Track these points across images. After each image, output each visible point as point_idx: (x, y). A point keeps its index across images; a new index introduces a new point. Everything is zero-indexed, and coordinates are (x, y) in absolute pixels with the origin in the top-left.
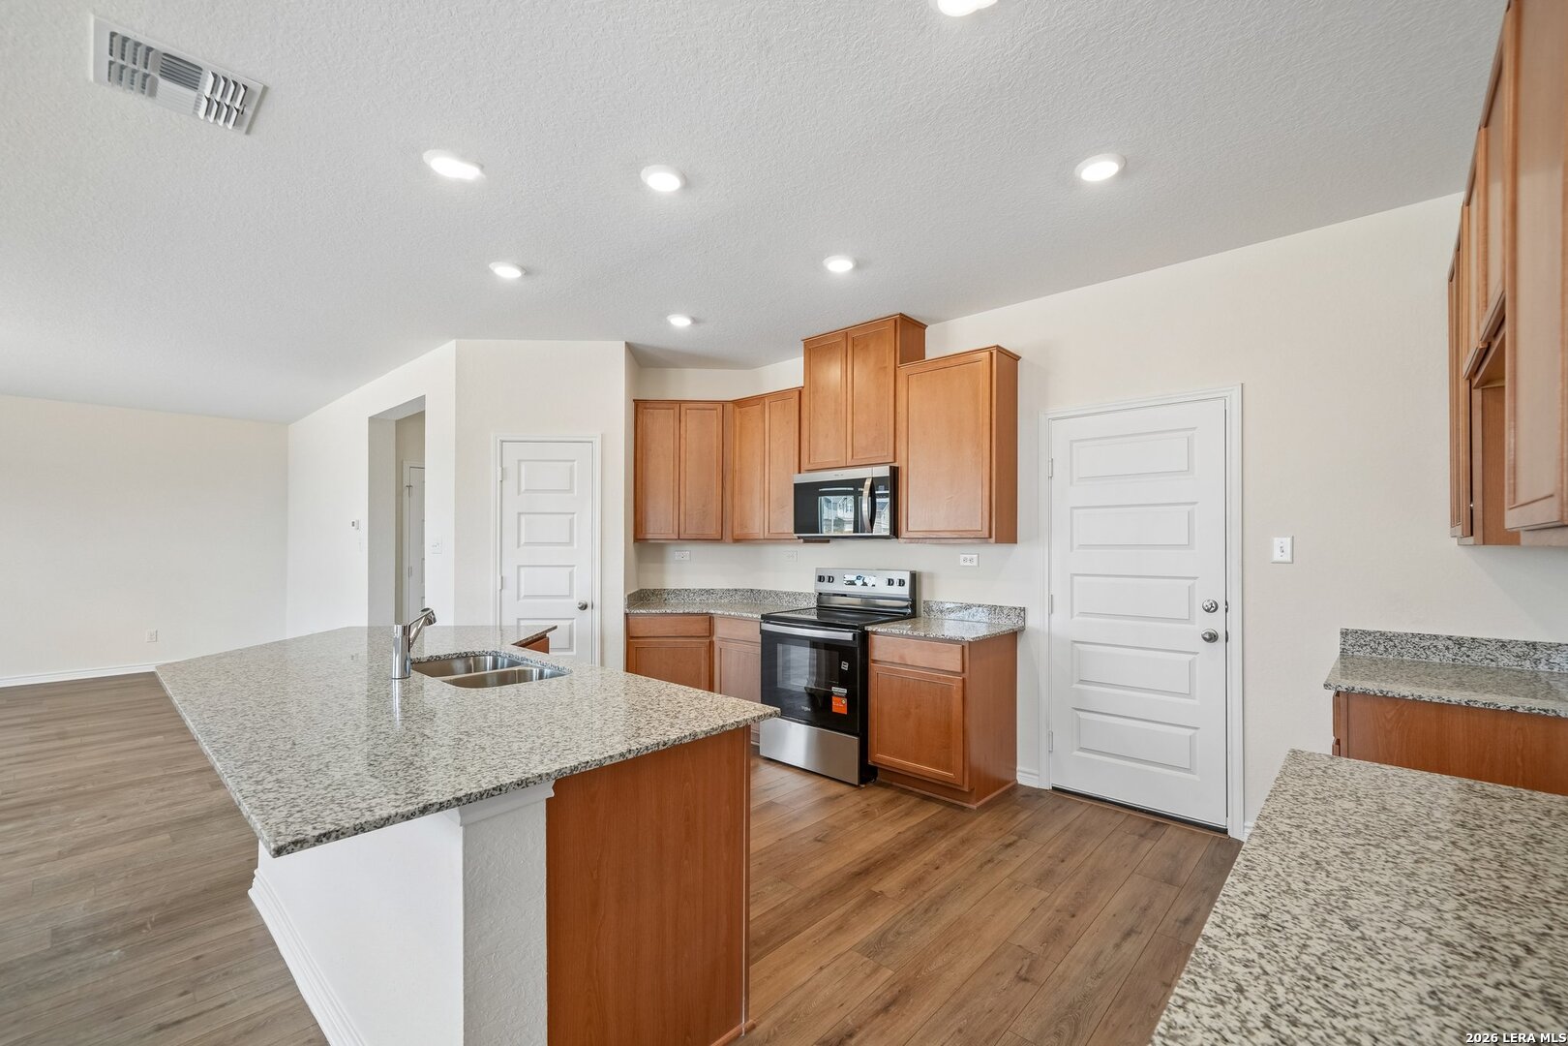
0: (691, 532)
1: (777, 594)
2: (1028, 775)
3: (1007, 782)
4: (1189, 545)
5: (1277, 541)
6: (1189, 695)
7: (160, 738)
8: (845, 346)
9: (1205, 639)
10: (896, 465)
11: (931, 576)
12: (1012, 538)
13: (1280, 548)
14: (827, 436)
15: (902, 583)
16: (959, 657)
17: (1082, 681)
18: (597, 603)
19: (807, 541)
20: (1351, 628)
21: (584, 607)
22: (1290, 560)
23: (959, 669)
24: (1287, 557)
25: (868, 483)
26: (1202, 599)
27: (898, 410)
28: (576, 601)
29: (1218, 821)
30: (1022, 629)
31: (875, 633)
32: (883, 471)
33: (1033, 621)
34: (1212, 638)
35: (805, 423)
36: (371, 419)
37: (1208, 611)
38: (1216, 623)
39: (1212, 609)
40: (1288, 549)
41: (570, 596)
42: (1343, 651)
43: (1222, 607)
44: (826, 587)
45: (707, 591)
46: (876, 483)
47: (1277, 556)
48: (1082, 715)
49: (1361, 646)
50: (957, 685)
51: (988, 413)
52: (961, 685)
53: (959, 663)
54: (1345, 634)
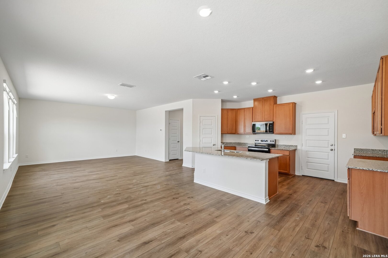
0: (230, 132)
1: (244, 143)
2: (297, 173)
3: (293, 175)
4: (328, 135)
5: (343, 135)
6: (328, 159)
7: (141, 166)
8: (262, 100)
9: (331, 150)
10: (273, 121)
11: (278, 140)
12: (295, 134)
13: (344, 136)
14: (259, 116)
15: (273, 141)
16: (289, 153)
17: (308, 157)
18: (216, 144)
19: (254, 134)
20: (356, 148)
21: (214, 145)
22: (345, 138)
23: (289, 155)
24: (345, 137)
25: (268, 124)
26: (330, 144)
27: (274, 112)
28: (213, 144)
29: (333, 179)
30: (297, 149)
31: (271, 149)
32: (272, 122)
33: (299, 148)
34: (332, 150)
35: (254, 114)
36: (165, 111)
37: (331, 146)
38: (333, 148)
39: (332, 145)
40: (345, 136)
41: (212, 143)
42: (354, 152)
43: (334, 145)
44: (257, 142)
45: (231, 143)
46: (270, 124)
47: (343, 137)
48: (308, 163)
49: (357, 151)
50: (288, 157)
51: (292, 113)
52: (289, 157)
53: (289, 154)
54: (355, 149)
